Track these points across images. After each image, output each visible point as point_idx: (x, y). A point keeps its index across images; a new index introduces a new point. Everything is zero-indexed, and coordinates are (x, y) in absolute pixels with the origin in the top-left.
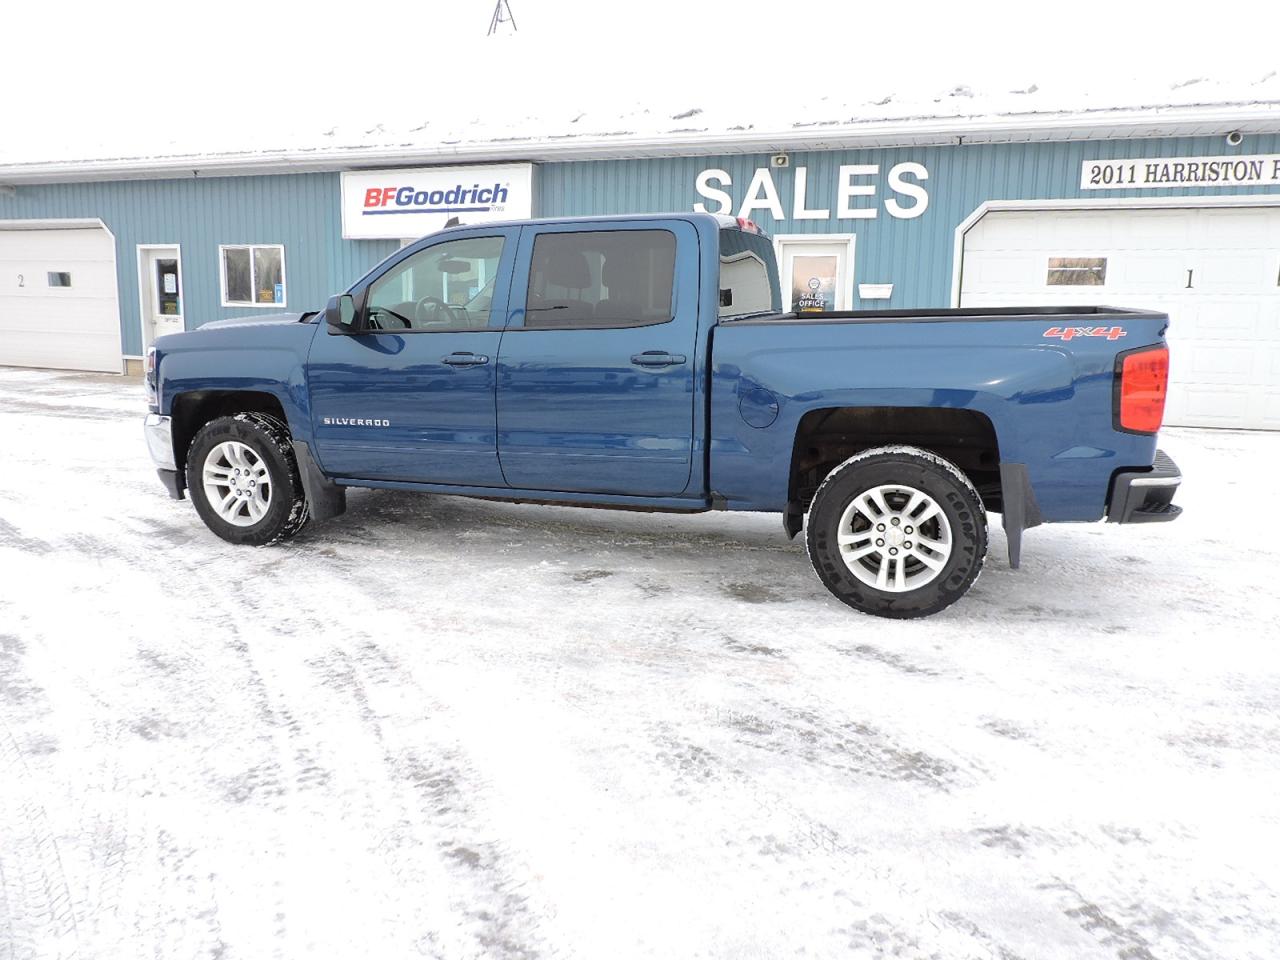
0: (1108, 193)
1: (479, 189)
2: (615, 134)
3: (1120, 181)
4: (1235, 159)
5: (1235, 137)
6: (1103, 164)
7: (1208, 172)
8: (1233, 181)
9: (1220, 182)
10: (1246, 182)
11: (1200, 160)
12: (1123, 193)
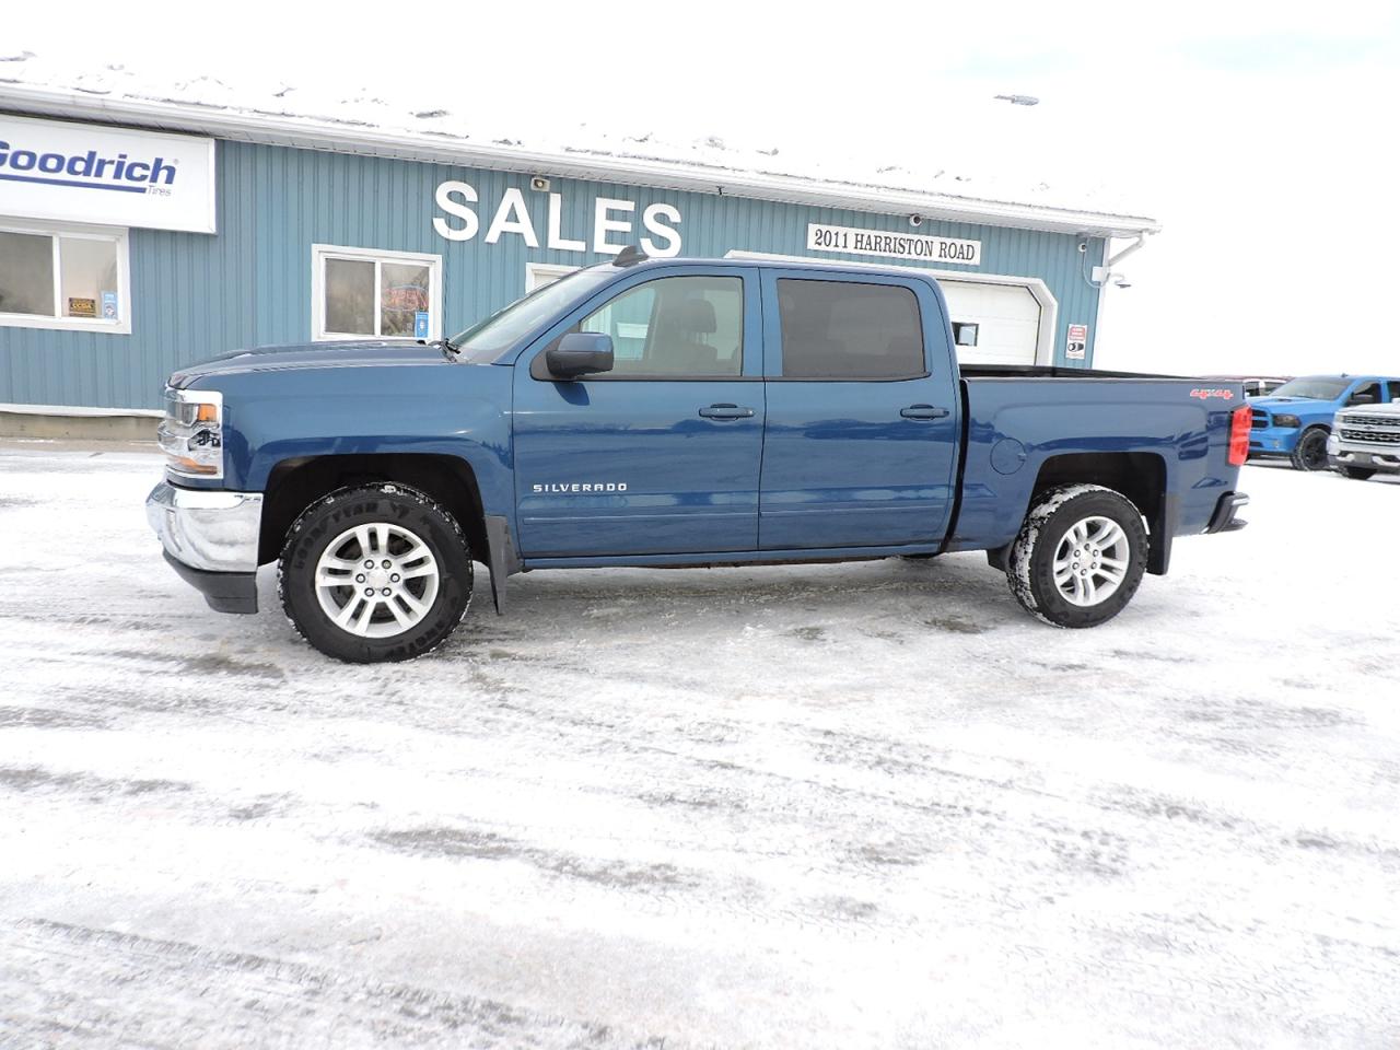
0: (827, 255)
1: (128, 162)
2: (349, 123)
3: (836, 246)
4: (915, 237)
5: (917, 219)
6: (824, 228)
7: (898, 245)
8: (914, 256)
9: (905, 256)
10: (922, 257)
11: (892, 235)
12: (839, 256)
